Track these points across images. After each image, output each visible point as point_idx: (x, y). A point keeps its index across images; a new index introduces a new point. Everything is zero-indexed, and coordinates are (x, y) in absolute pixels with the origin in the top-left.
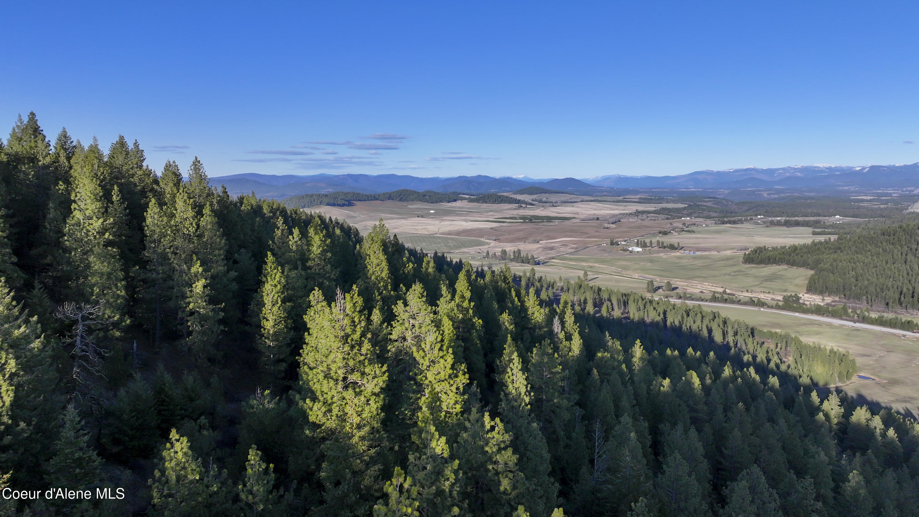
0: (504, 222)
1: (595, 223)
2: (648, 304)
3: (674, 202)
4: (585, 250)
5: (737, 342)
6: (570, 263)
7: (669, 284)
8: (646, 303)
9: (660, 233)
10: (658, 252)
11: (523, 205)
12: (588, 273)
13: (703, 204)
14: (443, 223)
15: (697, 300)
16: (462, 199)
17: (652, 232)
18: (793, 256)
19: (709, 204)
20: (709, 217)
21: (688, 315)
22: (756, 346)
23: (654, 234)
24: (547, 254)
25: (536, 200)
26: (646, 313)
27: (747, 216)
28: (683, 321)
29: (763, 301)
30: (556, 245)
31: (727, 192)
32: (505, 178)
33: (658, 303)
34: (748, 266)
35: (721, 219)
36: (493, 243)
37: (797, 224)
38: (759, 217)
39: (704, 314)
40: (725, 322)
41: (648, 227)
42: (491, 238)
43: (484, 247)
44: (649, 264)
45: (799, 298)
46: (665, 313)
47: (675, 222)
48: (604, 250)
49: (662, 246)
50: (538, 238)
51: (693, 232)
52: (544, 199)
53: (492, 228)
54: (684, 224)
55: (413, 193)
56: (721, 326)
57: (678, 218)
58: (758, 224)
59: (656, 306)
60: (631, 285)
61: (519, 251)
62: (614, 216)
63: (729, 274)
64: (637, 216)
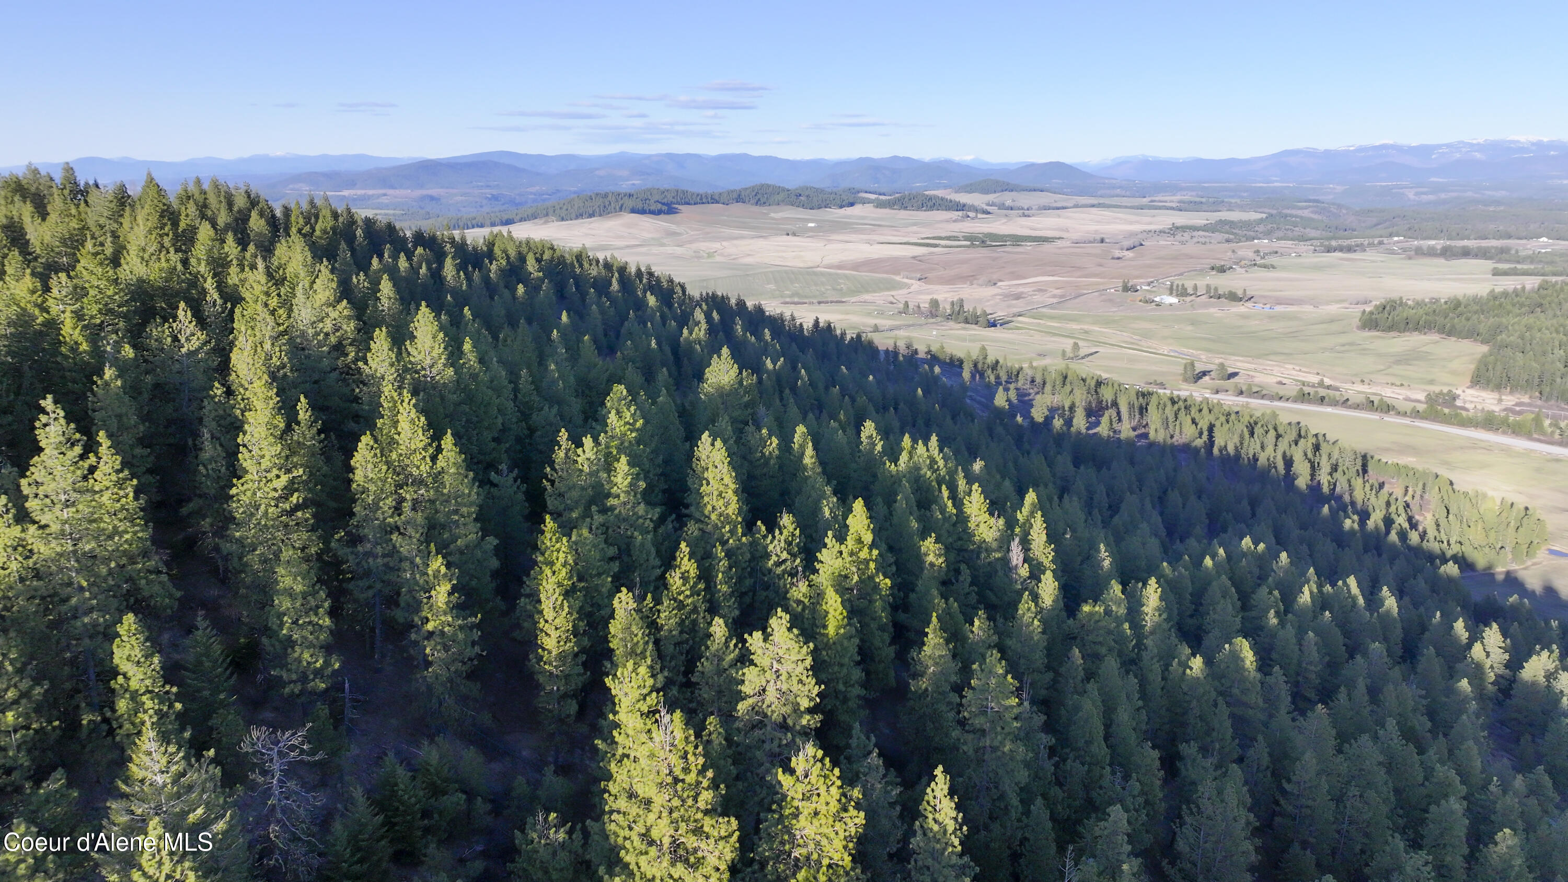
0: (936, 246)
1: (1098, 248)
2: (1183, 411)
3: (1242, 208)
4: (1077, 300)
5: (1335, 485)
6: (1049, 324)
7: (1222, 366)
8: (1179, 410)
9: (1213, 268)
10: (1205, 306)
11: (971, 214)
12: (1081, 343)
13: (1294, 212)
14: (830, 246)
15: (1272, 398)
16: (864, 202)
17: (1199, 267)
18: (1453, 318)
19: (1306, 213)
20: (1303, 239)
21: (1252, 434)
22: (1368, 492)
23: (1201, 270)
24: (1009, 307)
25: (993, 205)
26: (1178, 427)
27: (1373, 237)
28: (1242, 444)
29: (1389, 401)
30: (1026, 290)
31: (1339, 189)
32: (941, 162)
33: (1200, 411)
34: (1367, 334)
35: (1327, 243)
36: (916, 285)
37: (1466, 253)
38: (1396, 239)
39: (1281, 430)
40: (1317, 448)
41: (1192, 258)
42: (914, 275)
43: (901, 292)
44: (1190, 328)
45: (1455, 398)
46: (1211, 428)
47: (1241, 247)
48: (1111, 301)
49: (1216, 295)
50: (995, 277)
51: (1273, 267)
52: (1008, 203)
53: (914, 258)
54: (1257, 252)
55: (778, 190)
56: (1310, 455)
57: (1247, 240)
58: (1393, 252)
59: (1197, 416)
60: (1154, 368)
61: (961, 302)
62: (1132, 234)
63: (1332, 350)
64: (1174, 235)
